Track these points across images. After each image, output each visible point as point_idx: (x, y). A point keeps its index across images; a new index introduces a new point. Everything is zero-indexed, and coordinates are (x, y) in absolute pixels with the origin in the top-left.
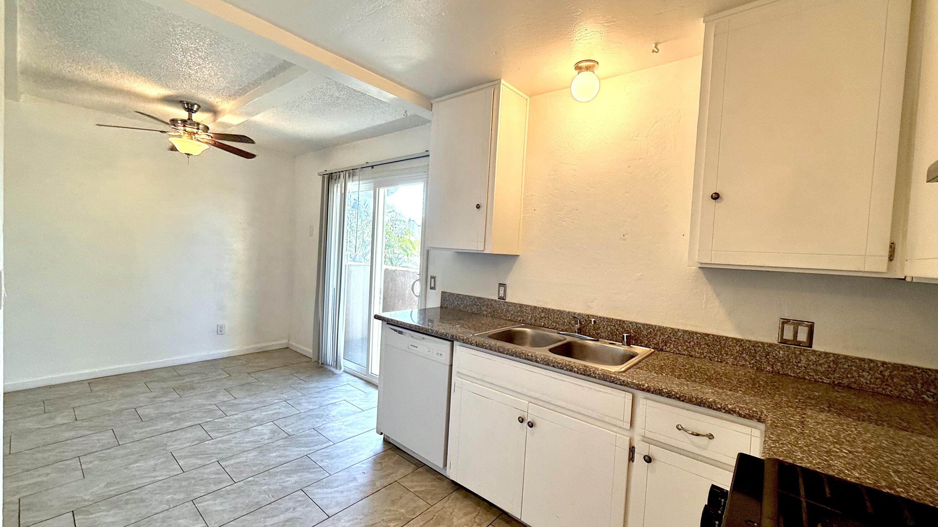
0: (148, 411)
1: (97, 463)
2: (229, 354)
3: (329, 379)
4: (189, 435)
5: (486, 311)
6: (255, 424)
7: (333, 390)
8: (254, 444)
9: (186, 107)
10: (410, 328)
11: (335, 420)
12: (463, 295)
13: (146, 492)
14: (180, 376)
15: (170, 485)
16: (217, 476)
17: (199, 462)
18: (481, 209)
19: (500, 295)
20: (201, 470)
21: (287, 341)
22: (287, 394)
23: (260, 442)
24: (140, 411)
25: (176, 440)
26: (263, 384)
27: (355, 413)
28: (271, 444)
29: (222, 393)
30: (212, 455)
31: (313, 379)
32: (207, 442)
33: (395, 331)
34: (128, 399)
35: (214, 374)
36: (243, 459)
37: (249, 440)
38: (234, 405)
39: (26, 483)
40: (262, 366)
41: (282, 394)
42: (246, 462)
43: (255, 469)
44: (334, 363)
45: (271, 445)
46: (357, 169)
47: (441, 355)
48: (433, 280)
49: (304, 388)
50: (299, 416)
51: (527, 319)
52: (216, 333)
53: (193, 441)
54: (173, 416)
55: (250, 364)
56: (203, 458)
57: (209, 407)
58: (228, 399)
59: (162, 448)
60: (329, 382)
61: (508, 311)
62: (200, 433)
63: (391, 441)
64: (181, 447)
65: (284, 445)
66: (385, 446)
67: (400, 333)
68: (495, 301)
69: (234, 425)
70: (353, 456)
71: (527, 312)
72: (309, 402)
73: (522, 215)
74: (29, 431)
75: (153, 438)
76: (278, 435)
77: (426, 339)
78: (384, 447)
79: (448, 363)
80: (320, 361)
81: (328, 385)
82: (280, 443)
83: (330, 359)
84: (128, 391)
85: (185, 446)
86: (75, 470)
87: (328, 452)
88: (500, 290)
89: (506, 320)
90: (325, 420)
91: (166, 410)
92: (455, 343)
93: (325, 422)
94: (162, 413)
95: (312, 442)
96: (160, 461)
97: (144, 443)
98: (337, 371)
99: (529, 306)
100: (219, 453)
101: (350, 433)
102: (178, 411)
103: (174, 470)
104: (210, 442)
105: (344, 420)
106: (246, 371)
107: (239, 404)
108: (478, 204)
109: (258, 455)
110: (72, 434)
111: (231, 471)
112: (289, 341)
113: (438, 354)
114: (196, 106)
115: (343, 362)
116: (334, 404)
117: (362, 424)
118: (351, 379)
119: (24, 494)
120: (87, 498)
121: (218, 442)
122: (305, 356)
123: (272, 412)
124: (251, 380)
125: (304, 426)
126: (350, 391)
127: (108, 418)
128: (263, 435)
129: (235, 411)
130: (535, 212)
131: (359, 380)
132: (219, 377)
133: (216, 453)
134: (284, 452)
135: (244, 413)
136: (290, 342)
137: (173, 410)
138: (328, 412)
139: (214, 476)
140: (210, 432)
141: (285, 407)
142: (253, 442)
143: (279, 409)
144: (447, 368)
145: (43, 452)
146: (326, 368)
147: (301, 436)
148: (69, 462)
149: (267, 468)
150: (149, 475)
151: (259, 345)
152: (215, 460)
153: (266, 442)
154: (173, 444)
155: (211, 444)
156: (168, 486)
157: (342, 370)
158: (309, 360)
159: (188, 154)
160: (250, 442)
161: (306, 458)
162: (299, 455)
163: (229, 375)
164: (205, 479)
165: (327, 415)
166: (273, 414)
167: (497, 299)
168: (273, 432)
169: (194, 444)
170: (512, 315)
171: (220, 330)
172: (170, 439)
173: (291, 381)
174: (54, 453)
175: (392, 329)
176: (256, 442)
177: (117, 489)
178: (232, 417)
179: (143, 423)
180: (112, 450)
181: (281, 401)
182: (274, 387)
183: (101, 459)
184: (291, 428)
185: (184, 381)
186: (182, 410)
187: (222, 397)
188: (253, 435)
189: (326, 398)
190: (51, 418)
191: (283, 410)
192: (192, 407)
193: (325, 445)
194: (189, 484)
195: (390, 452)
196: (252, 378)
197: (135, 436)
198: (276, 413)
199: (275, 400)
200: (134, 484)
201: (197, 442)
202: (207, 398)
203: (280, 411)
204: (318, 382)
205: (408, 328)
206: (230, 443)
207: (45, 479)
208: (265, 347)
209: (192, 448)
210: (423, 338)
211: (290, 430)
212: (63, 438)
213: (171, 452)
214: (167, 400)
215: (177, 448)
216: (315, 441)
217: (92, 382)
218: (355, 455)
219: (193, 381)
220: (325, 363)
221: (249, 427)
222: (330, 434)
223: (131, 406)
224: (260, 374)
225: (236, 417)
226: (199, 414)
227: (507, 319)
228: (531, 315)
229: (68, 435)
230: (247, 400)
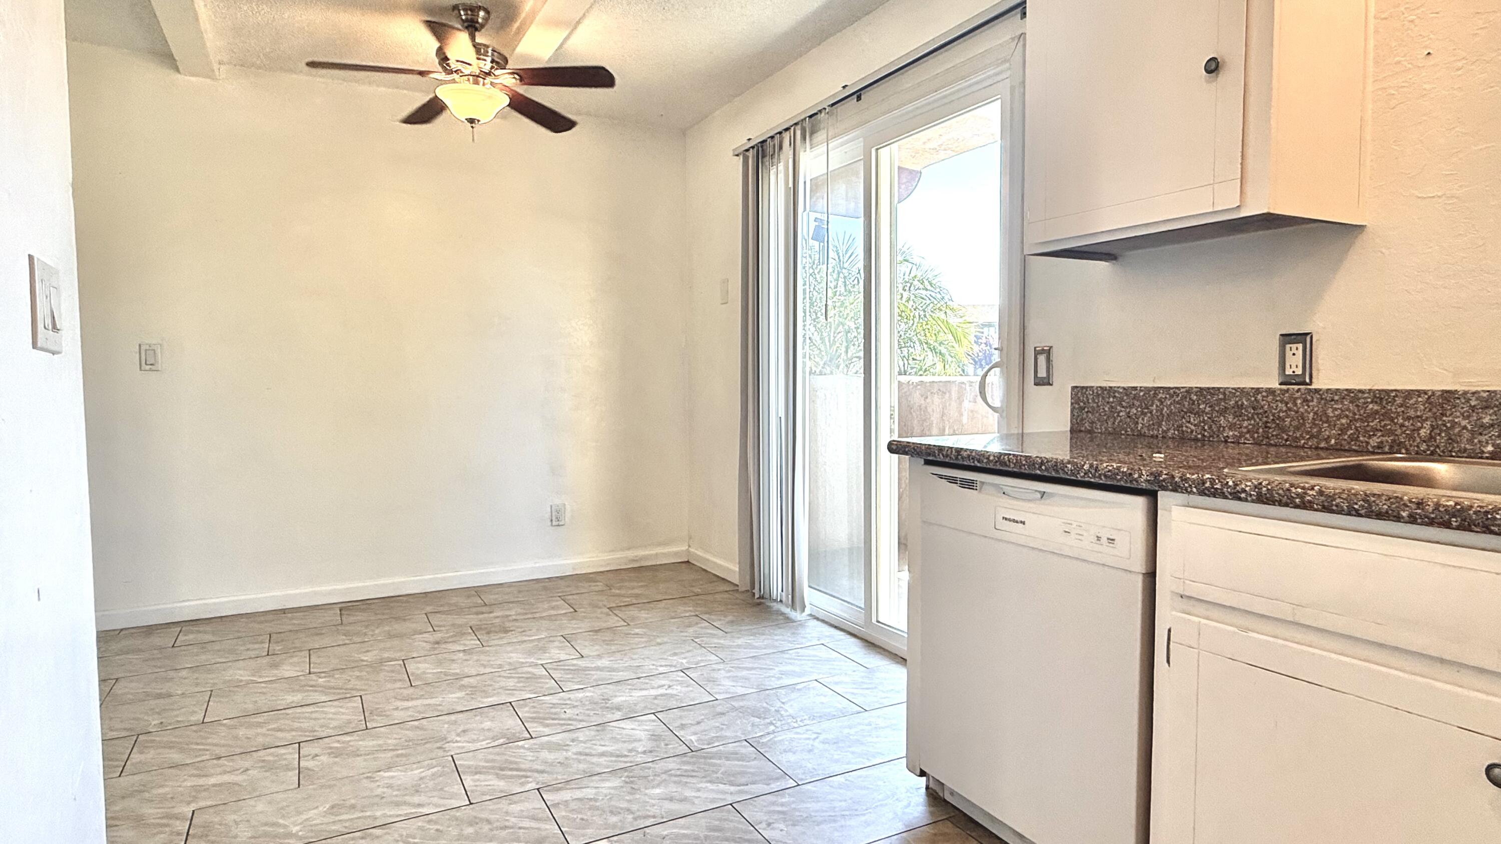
0: (423, 668)
1: (324, 758)
2: (574, 569)
3: (779, 631)
4: (487, 724)
5: (1232, 427)
6: (618, 715)
7: (787, 656)
8: (614, 759)
9: (464, 17)
10: (999, 467)
11: (795, 725)
12: (1148, 390)
13: (396, 836)
14: (486, 605)
15: (441, 828)
16: (534, 824)
17: (502, 784)
18: (1224, 77)
19: (1289, 372)
20: (503, 805)
21: (685, 548)
22: (687, 654)
23: (626, 756)
24: (411, 667)
25: (464, 731)
26: (637, 631)
27: (844, 714)
28: (650, 764)
29: (556, 644)
30: (529, 774)
31: (743, 628)
32: (520, 743)
33: (952, 480)
34: (396, 642)
35: (546, 606)
36: (589, 793)
37: (604, 749)
38: (578, 670)
39: (212, 781)
40: (637, 596)
41: (675, 654)
42: (596, 800)
43: (614, 819)
44: (787, 596)
45: (649, 768)
46: (820, 111)
47: (1111, 540)
48: (1042, 359)
49: (722, 647)
50: (713, 706)
51: (1411, 437)
52: (549, 523)
53: (494, 739)
54: (465, 681)
55: (613, 591)
56: (512, 777)
57: (530, 669)
58: (568, 657)
59: (438, 745)
60: (776, 638)
61: (1321, 416)
62: (512, 723)
63: (948, 797)
64: (472, 746)
65: (678, 773)
66: (932, 809)
67: (969, 485)
68: (1271, 391)
69: (576, 711)
70: (848, 823)
71: (1412, 413)
72: (735, 679)
73: (1370, 88)
74: (239, 685)
75: (424, 722)
76: (667, 745)
77: (1051, 495)
78: (932, 813)
79: (1139, 565)
80: (756, 591)
81: (776, 644)
82: (672, 764)
83: (777, 586)
84: (398, 627)
85: (478, 745)
86: (288, 768)
87: (782, 805)
88: (1289, 354)
89: (1317, 448)
90: (771, 723)
91: (455, 669)
92: (1164, 498)
93: (772, 728)
94: (446, 674)
95: (743, 773)
96: (430, 772)
97: (408, 730)
98: (793, 614)
99: (1420, 393)
100: (542, 772)
101: (837, 761)
102: (473, 672)
103: (453, 796)
104: (527, 744)
105: (816, 728)
106: (605, 603)
107: (586, 669)
108: (1213, 59)
109: (622, 787)
110: (297, 698)
111: (563, 817)
112: (689, 546)
113: (1099, 538)
114: (482, 13)
115: (811, 597)
116: (792, 687)
117: (862, 744)
118: (827, 634)
119: (202, 804)
120: (295, 829)
121: (542, 747)
122: (723, 579)
123: (653, 692)
124: (613, 621)
125: (724, 733)
126: (828, 660)
127: (357, 673)
128: (635, 740)
129: (579, 683)
130: (1431, 61)
131: (848, 636)
132: (553, 612)
133: (538, 771)
134: (679, 789)
135: (597, 690)
136: (692, 550)
137: (467, 670)
138: (779, 704)
139: (527, 823)
140: (528, 722)
141: (681, 683)
142: (612, 755)
143: (670, 687)
144: (1138, 583)
145: (250, 726)
146: (769, 607)
147: (719, 755)
148: (282, 751)
149: (642, 823)
150: (407, 798)
151: (631, 554)
152: (533, 785)
153: (639, 759)
154: (458, 739)
155: (528, 749)
156: (437, 830)
157: (808, 611)
158: (732, 588)
159: (471, 121)
160: (603, 754)
161: (729, 811)
162: (713, 801)
163: (572, 610)
164: (512, 828)
165: (777, 711)
166: (656, 697)
167: (1275, 384)
168: (655, 737)
169: (496, 743)
170: (1343, 430)
171: (556, 519)
172: (453, 727)
173: (695, 628)
174: (264, 730)
175: (941, 477)
176: (618, 756)
177: (346, 821)
178: (572, 696)
179: (411, 690)
180: (355, 737)
181: (673, 669)
182: (659, 640)
183: (336, 753)
184: (695, 734)
185: (492, 615)
186: (482, 670)
187: (558, 652)
188: (614, 740)
189: (771, 673)
190: (275, 666)
191: (677, 690)
192: (500, 666)
193: (775, 786)
194: (477, 833)
195: (948, 828)
196: (617, 618)
197: (396, 713)
198: (662, 695)
199: (661, 666)
200: (378, 814)
201: (501, 741)
202: (530, 653)
203: (670, 691)
204: (754, 634)
205: (991, 466)
206: (567, 750)
207: (239, 778)
208: (645, 558)
209: (491, 753)
210: (1043, 494)
211: (693, 738)
212: (281, 704)
213: (452, 756)
214: (459, 648)
215: (463, 747)
216: (752, 770)
217: (347, 608)
218: (853, 822)
219: (507, 616)
220: (767, 596)
221: (606, 720)
222: (785, 760)
223: (398, 655)
224: (633, 612)
225: (580, 695)
226: (511, 683)
227: (1323, 445)
228: (1427, 425)
229: (292, 698)
230: (604, 662)
